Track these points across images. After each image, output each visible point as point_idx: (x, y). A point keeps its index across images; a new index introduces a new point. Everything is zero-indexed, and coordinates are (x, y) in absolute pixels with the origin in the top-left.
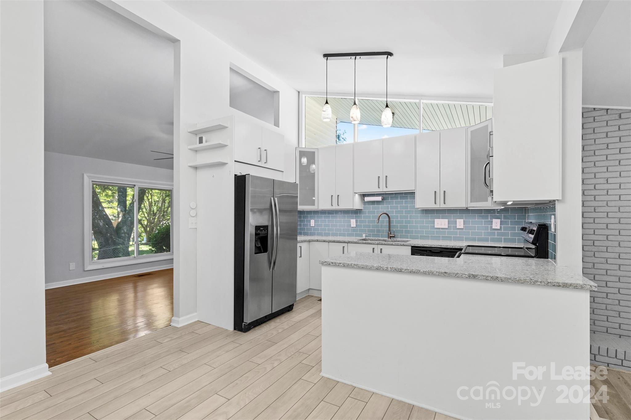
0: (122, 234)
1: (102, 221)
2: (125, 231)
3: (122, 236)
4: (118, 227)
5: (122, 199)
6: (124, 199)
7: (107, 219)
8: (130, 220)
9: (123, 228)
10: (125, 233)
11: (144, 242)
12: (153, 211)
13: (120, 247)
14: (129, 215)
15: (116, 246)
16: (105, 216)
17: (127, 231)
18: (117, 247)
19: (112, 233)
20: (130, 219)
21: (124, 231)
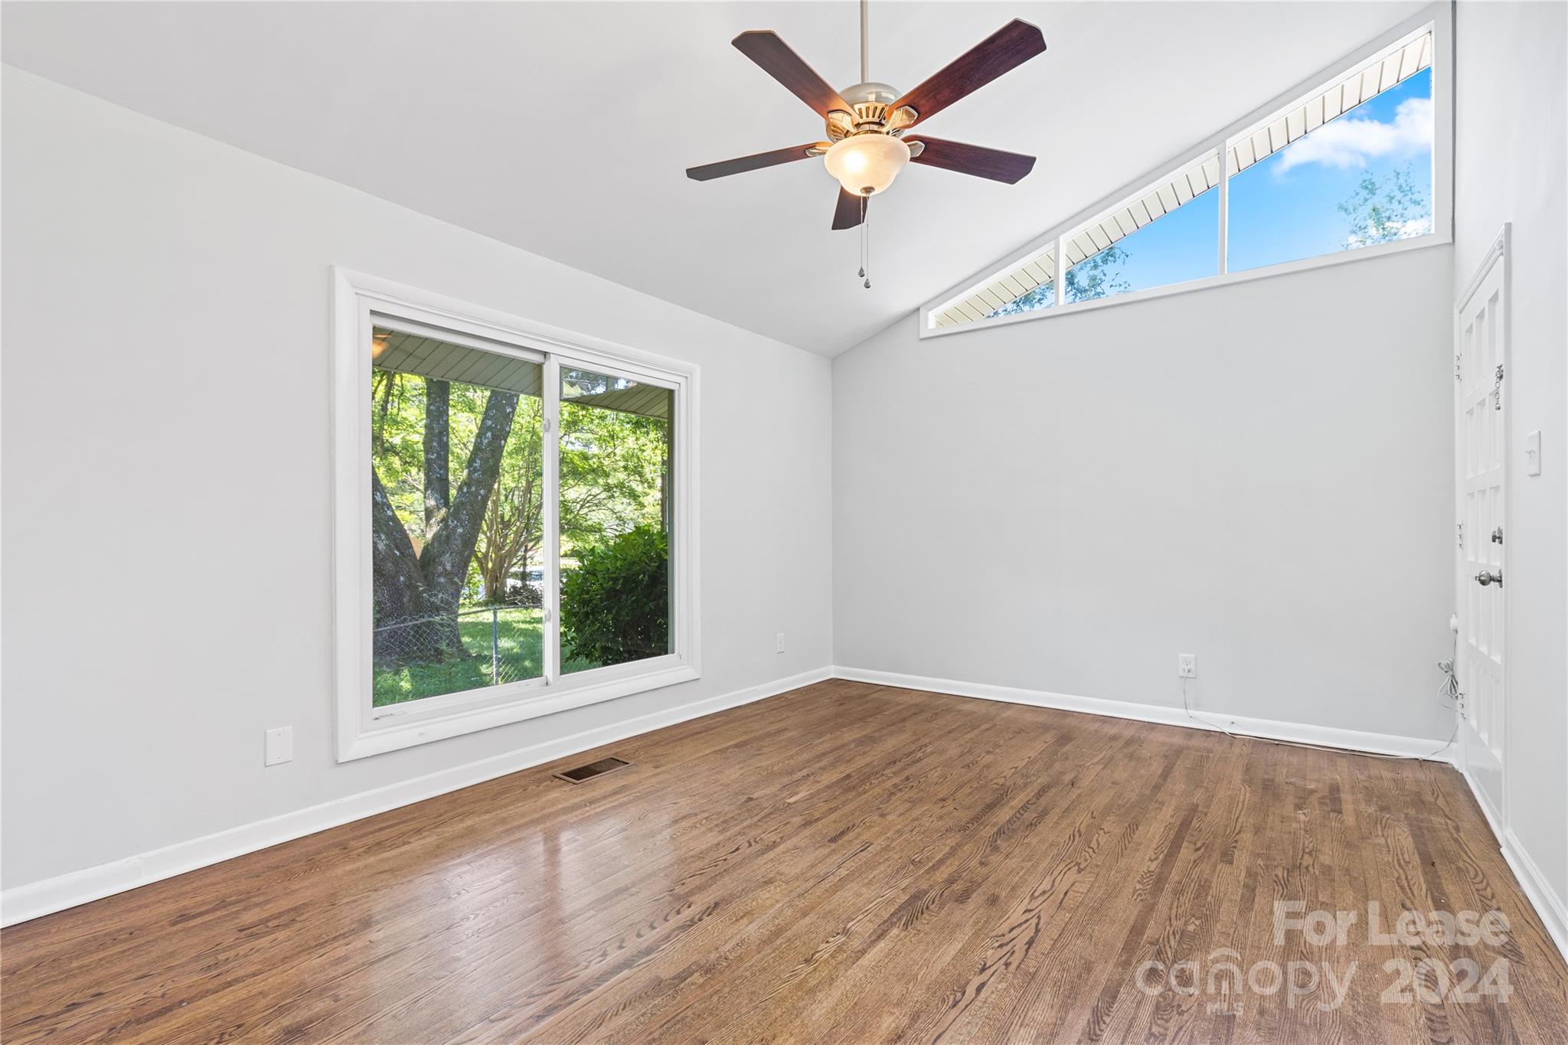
0: (439, 576)
1: (383, 537)
2: (448, 567)
3: (439, 584)
4: (426, 554)
5: (438, 473)
6: (442, 472)
7: (397, 532)
8: (460, 535)
9: (442, 559)
10: (446, 573)
11: (480, 596)
12: (502, 517)
13: (442, 620)
14: (458, 519)
15: (430, 616)
16: (393, 522)
17: (453, 566)
18: (431, 619)
19: (412, 574)
20: (460, 530)
21: (444, 568)
